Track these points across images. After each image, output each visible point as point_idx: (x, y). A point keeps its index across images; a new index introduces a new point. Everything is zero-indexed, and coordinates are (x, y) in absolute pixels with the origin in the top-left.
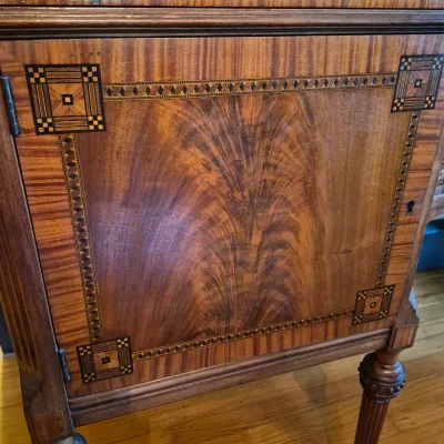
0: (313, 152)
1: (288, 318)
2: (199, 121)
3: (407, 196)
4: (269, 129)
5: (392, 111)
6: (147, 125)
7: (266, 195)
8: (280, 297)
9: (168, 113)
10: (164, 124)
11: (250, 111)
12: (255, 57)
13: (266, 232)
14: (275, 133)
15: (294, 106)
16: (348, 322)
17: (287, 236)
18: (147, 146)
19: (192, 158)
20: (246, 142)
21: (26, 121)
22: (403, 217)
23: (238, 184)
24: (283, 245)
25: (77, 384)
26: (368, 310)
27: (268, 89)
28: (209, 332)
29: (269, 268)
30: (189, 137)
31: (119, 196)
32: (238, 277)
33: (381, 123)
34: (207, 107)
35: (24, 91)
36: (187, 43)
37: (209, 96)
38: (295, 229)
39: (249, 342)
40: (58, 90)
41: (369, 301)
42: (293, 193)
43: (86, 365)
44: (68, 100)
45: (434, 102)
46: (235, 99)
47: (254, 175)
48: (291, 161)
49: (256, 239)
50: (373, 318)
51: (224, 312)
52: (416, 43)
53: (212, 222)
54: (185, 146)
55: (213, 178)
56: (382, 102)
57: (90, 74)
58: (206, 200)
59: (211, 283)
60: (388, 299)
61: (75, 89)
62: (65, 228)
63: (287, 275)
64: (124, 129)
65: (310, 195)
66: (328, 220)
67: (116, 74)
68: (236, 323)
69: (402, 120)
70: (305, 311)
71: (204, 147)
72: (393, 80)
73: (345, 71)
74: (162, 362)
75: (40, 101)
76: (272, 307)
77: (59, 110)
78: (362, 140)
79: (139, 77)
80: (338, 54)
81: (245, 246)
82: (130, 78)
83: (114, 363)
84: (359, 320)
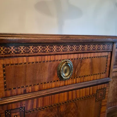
0: (78, 115)
5: (96, 102)
11: (62, 109)
15: (73, 105)
20: (61, 116)
27: (67, 103)
34: (52, 110)
45: (105, 98)
46: (58, 107)
56: (93, 100)
57: (22, 109)
67: (29, 108)
69: (98, 104)
72: (95, 95)
73: (84, 96)
82: (32, 108)
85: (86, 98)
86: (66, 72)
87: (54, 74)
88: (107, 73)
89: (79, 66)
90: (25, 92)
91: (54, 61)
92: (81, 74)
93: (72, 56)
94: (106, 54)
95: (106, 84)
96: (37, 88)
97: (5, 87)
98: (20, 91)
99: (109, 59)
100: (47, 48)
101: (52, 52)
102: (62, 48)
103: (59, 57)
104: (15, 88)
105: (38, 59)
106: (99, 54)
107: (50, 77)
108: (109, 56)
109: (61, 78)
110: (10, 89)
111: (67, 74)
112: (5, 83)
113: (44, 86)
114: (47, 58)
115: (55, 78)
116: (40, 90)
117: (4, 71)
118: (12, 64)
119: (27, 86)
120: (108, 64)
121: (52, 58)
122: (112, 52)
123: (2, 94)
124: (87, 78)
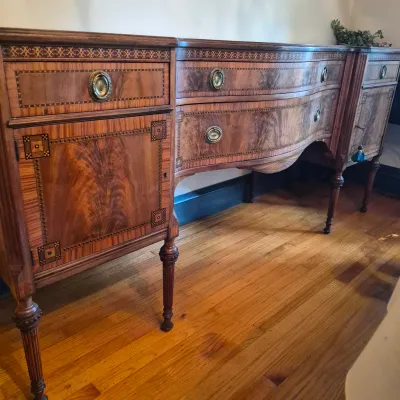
0: (126, 158)
1: (125, 226)
2: (83, 149)
3: (163, 171)
5: (152, 141)
6: (65, 152)
7: (110, 175)
8: (121, 217)
9: (73, 147)
10: (71, 152)
11: (102, 144)
12: (101, 127)
13: (112, 190)
14: (111, 151)
15: (117, 141)
16: (149, 227)
17: (121, 191)
18: (65, 160)
19: (82, 164)
20: (101, 157)
21: (22, 155)
22: (163, 180)
23: (99, 172)
24: (120, 194)
25: (38, 265)
26: (157, 220)
27: (107, 136)
28: (93, 236)
29: (115, 205)
30: (80, 156)
31: (55, 181)
32: (103, 210)
33: (148, 145)
34: (86, 145)
35: (22, 145)
36: (78, 124)
37: (87, 141)
38: (123, 188)
39: (110, 239)
40: (34, 143)
41: (157, 216)
42: (120, 173)
43: (41, 255)
44: (37, 147)
45: (166, 136)
46: (95, 141)
47: (105, 168)
48: (119, 162)
49: (109, 193)
50: (160, 223)
51: (98, 226)
52: (155, 117)
53: (91, 188)
54: (79, 159)
55: (90, 170)
56: (148, 138)
57: (45, 137)
58: (88, 179)
59: (92, 213)
60: (164, 215)
61: (40, 142)
62: (34, 195)
63: (122, 207)
64: (57, 155)
65: (127, 175)
66: (135, 183)
67: (54, 136)
68: (104, 231)
69: (156, 143)
70: (132, 222)
71: (86, 159)
72: (150, 130)
73: (132, 128)
74: (73, 253)
75: (27, 147)
76: (117, 222)
77: (34, 150)
78: (143, 152)
79: (62, 136)
80: (130, 123)
81: (104, 197)
82: (58, 137)
83: (53, 254)
84: (154, 225)
85: (136, 132)
86: (101, 90)
87: (84, 91)
88: (166, 96)
89: (120, 83)
90: (46, 113)
91: (82, 71)
92: (125, 94)
93: (108, 66)
94: (161, 66)
95: (165, 115)
96: (62, 109)
97: (20, 102)
98: (41, 110)
99: (166, 75)
100: (71, 51)
101: (77, 57)
102: (91, 52)
103: (88, 66)
104: (32, 106)
105: (59, 66)
106: (150, 66)
107: (78, 96)
108: (166, 70)
109: (96, 99)
110: (27, 106)
111: (103, 93)
112: (20, 97)
113: (73, 108)
114: (72, 66)
115: (86, 97)
116: (66, 112)
117: (17, 80)
118: (26, 72)
119: (48, 105)
120: (167, 83)
121: (79, 66)
122: (169, 63)
123: (17, 112)
124: (134, 103)
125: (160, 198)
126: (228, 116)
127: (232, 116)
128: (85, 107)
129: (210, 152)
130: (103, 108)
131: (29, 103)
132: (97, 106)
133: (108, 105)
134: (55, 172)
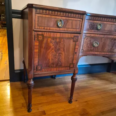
0: (64, 45)
1: (61, 66)
2: (52, 41)
3: (75, 52)
4: (60, 42)
6: (47, 40)
7: (59, 49)
8: (60, 63)
9: (49, 40)
10: (49, 41)
11: (58, 40)
12: (58, 35)
13: (59, 54)
14: (60, 43)
15: (62, 40)
16: (68, 68)
17: (61, 55)
18: (47, 43)
19: (51, 45)
20: (57, 43)
21: (36, 39)
22: (75, 54)
23: (56, 48)
24: (61, 56)
25: (35, 70)
26: (71, 67)
27: (60, 38)
28: (51, 66)
29: (59, 59)
30: (51, 42)
31: (43, 48)
32: (55, 59)
33: (72, 43)
34: (53, 39)
35: (36, 36)
36: (52, 33)
37: (53, 38)
39: (56, 68)
40: (39, 36)
41: (71, 65)
42: (62, 49)
43: (37, 68)
44: (40, 37)
45: (78, 41)
46: (56, 39)
47: (58, 47)
48: (62, 46)
49: (57, 55)
51: (53, 64)
52: (75, 35)
53: (53, 52)
54: (51, 43)
55: (53, 47)
56: (72, 41)
57: (43, 35)
58: (52, 49)
59: (52, 59)
60: (74, 66)
61: (41, 36)
62: (37, 51)
63: (61, 60)
64: (45, 41)
65: (64, 50)
66: (66, 53)
67: (45, 35)
68: (55, 65)
69: (74, 43)
70: (63, 65)
71: (53, 44)
72: (73, 38)
73: (68, 37)
74: (45, 69)
77: (39, 38)
78: (70, 44)
79: (47, 36)
80: (67, 35)
81: (56, 55)
83: (40, 69)
84: (70, 68)
85: (68, 38)
87: (55, 24)
88: (80, 29)
89: (66, 23)
91: (56, 18)
92: (67, 27)
93: (63, 18)
94: (80, 19)
95: (79, 34)
96: (48, 28)
97: (38, 25)
98: (43, 28)
99: (81, 22)
100: (53, 12)
101: (55, 14)
102: (59, 13)
103: (58, 17)
105: (49, 16)
106: (76, 19)
107: (53, 25)
109: (58, 27)
110: (39, 26)
111: (60, 25)
112: (38, 23)
113: (51, 28)
114: (53, 17)
115: (56, 26)
116: (49, 29)
117: (38, 19)
118: (41, 17)
119: (45, 27)
120: (81, 25)
121: (55, 17)
122: (82, 19)
123: (37, 27)
124: (69, 30)
125: (73, 60)
126: (102, 39)
127: (103, 39)
128: (55, 29)
129: (93, 50)
130: (60, 30)
131: (40, 25)
132: (58, 29)
133: (61, 29)
134: (44, 45)
